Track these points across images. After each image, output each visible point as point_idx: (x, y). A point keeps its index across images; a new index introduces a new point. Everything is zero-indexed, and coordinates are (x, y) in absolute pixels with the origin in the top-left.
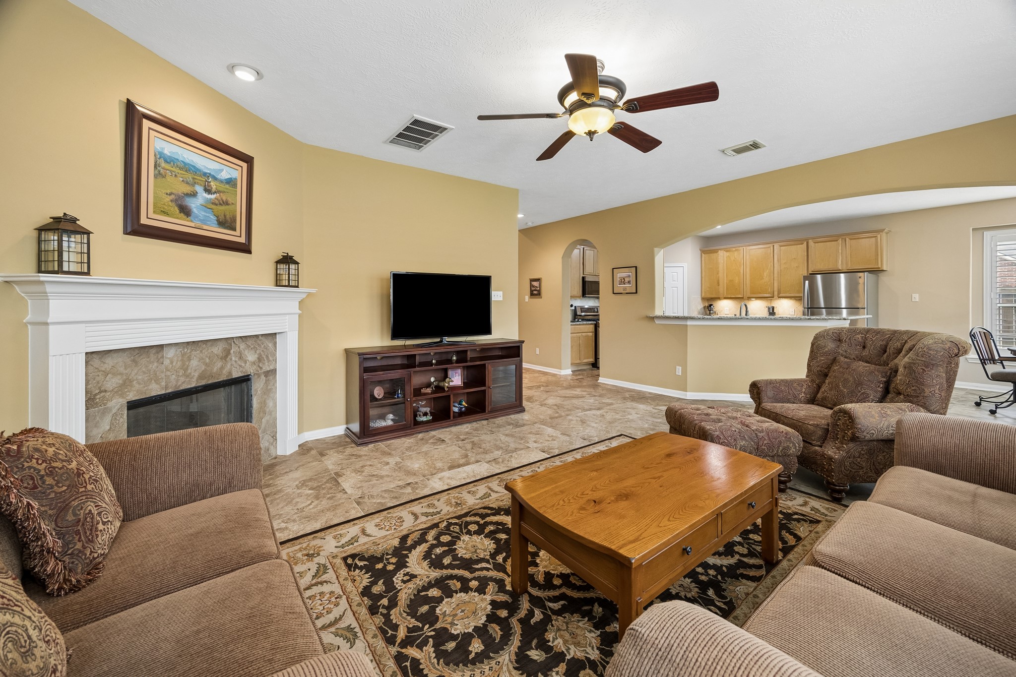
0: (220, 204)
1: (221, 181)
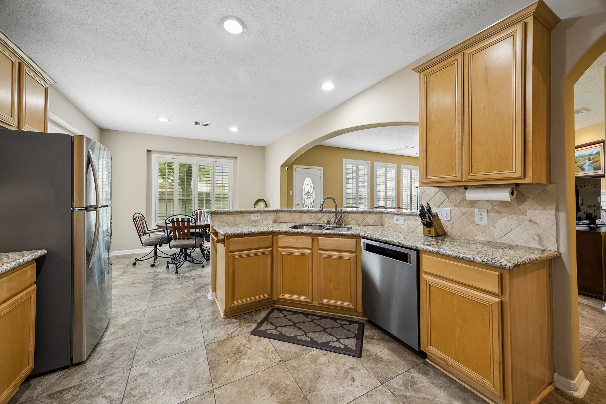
0: (594, 163)
1: (594, 155)
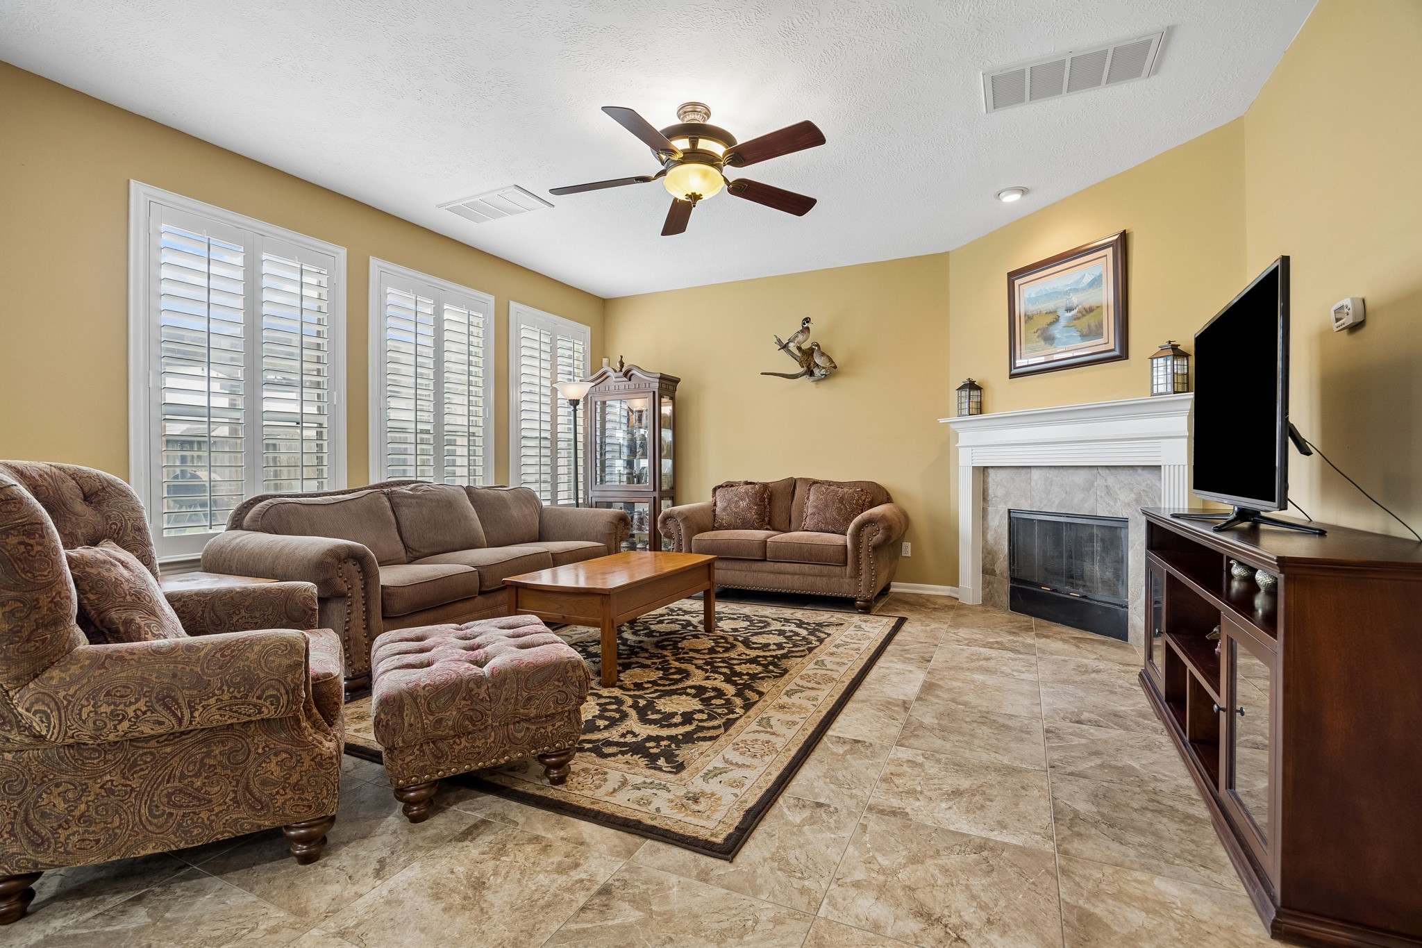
0: (1084, 315)
1: (1083, 289)
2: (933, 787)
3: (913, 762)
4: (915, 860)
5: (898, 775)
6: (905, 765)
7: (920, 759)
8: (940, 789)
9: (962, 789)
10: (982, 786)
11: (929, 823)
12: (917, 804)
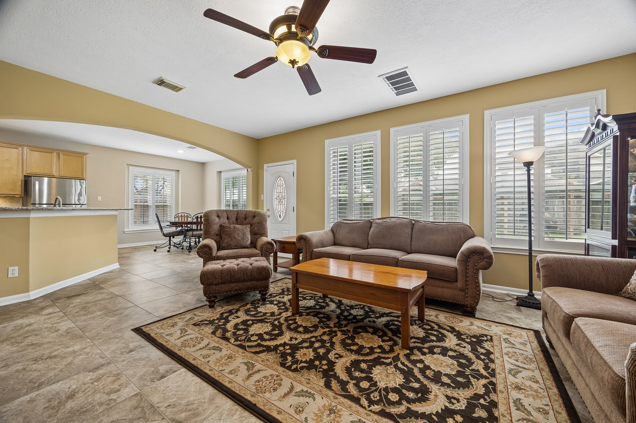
2: (88, 389)
3: (116, 392)
4: (70, 364)
5: (114, 381)
6: (118, 387)
7: (114, 396)
8: (84, 391)
9: (70, 401)
10: (57, 412)
11: (75, 376)
12: (89, 378)
